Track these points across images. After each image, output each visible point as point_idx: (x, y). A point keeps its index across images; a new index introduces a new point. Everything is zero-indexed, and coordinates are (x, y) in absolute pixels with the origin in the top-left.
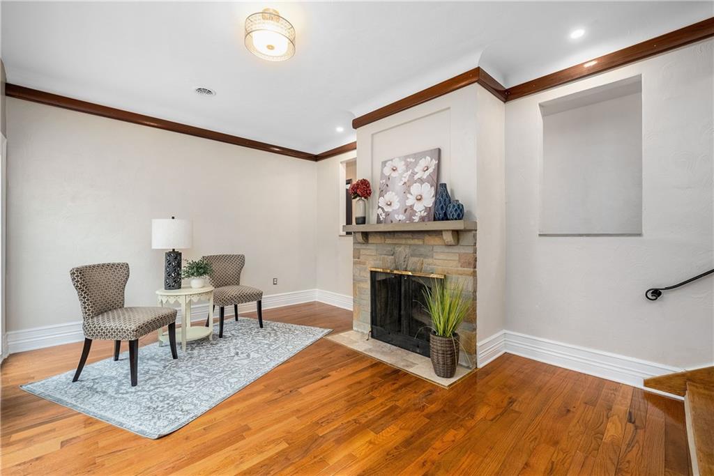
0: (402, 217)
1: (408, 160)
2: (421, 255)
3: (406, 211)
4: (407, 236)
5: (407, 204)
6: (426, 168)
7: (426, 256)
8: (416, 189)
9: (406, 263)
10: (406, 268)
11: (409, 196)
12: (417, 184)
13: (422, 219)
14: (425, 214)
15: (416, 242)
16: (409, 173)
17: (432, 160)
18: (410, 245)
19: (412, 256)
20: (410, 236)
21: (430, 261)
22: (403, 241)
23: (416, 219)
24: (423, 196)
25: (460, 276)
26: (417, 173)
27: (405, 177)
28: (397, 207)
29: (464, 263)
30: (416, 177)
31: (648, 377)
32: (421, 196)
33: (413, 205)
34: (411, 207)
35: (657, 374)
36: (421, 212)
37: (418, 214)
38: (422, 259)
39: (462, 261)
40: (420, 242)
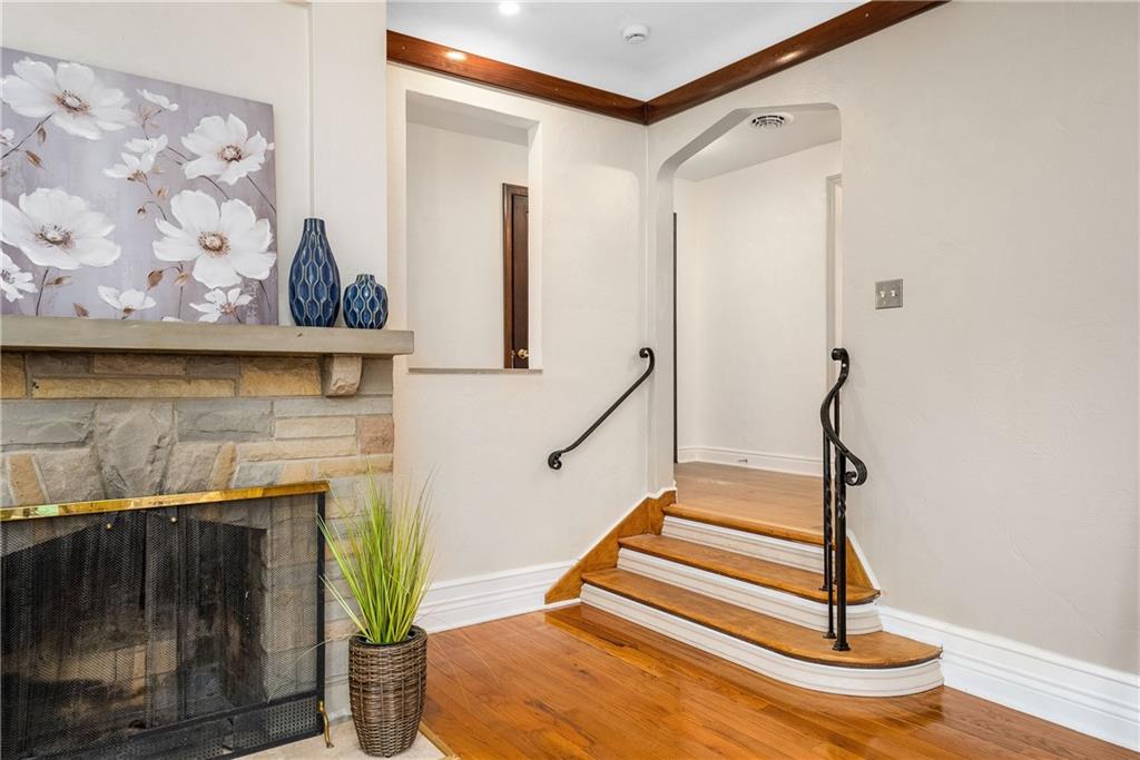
0: (138, 299)
1: (148, 96)
2: (224, 434)
3: (155, 278)
4: (165, 368)
5: (160, 256)
6: (230, 153)
7: (245, 434)
8: (194, 209)
9: (159, 465)
10: (161, 484)
11: (163, 226)
12: (199, 193)
13: (236, 315)
14: (246, 300)
15: (207, 389)
16: (158, 144)
17: (251, 134)
18: (176, 400)
19: (184, 438)
20: (177, 368)
21: (262, 446)
22: (146, 389)
23: (210, 313)
24: (231, 242)
25: (358, 477)
26: (195, 157)
27: (139, 156)
28: (109, 260)
29: (372, 440)
30: (192, 170)
31: (548, 588)
32: (223, 240)
33: (192, 264)
34: (183, 269)
35: (555, 579)
36: (226, 290)
37: (219, 298)
38: (231, 443)
39: (368, 435)
40: (223, 390)
